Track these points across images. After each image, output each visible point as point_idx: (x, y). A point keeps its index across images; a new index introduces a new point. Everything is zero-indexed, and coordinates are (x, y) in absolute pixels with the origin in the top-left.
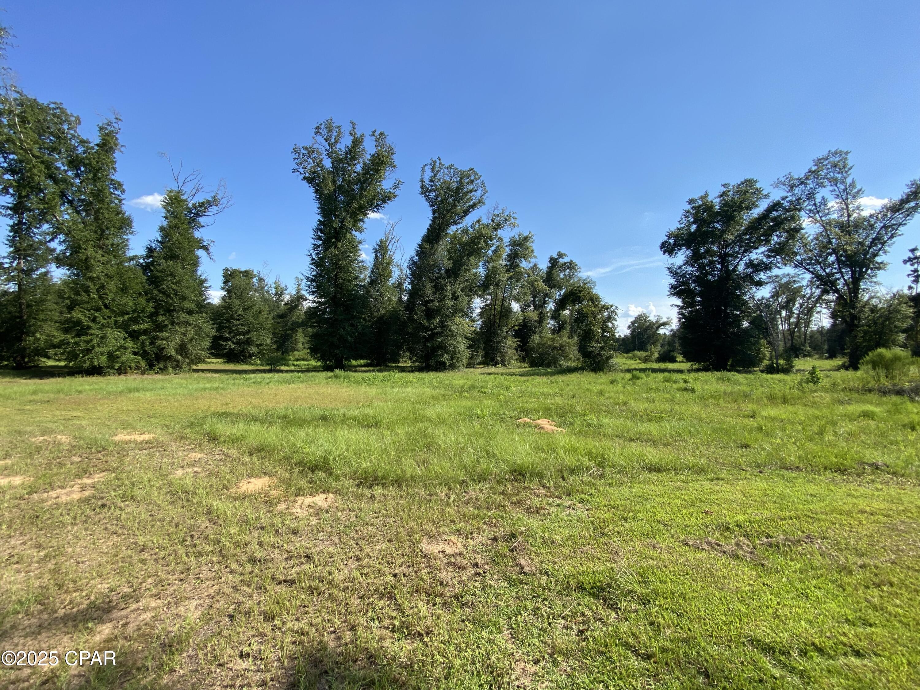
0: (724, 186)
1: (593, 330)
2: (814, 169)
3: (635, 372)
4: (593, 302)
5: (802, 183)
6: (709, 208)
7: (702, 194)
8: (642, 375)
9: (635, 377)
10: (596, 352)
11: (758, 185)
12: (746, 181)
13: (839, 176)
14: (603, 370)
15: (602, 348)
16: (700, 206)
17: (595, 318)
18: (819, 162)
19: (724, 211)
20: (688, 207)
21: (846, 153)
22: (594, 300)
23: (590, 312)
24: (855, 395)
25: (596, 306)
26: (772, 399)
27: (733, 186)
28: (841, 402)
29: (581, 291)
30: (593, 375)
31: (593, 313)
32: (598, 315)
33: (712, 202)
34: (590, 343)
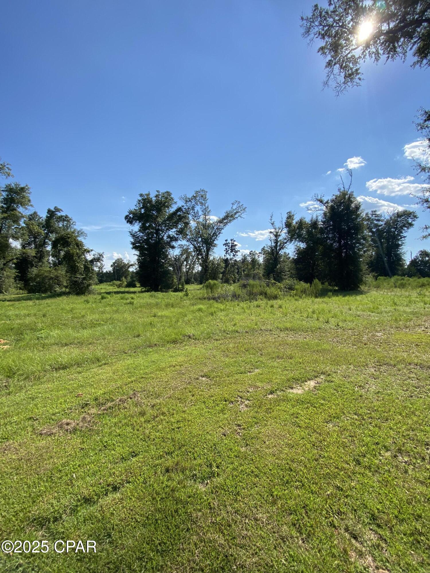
0: (157, 191)
1: (77, 266)
2: (195, 195)
3: (103, 294)
4: (78, 246)
5: (190, 201)
6: (150, 201)
7: (147, 193)
8: (109, 296)
9: (103, 298)
10: (80, 281)
11: (172, 196)
12: (167, 192)
13: (203, 202)
14: (84, 293)
15: (84, 279)
16: (145, 199)
17: (79, 257)
18: (197, 192)
19: (157, 205)
20: (140, 198)
21: (206, 192)
22: (79, 245)
23: (75, 253)
24: (199, 301)
25: (79, 249)
26: (167, 306)
27: (162, 193)
28: (193, 305)
29: (69, 238)
30: (75, 297)
31: (77, 254)
32: (81, 256)
33: (151, 199)
34: (76, 275)
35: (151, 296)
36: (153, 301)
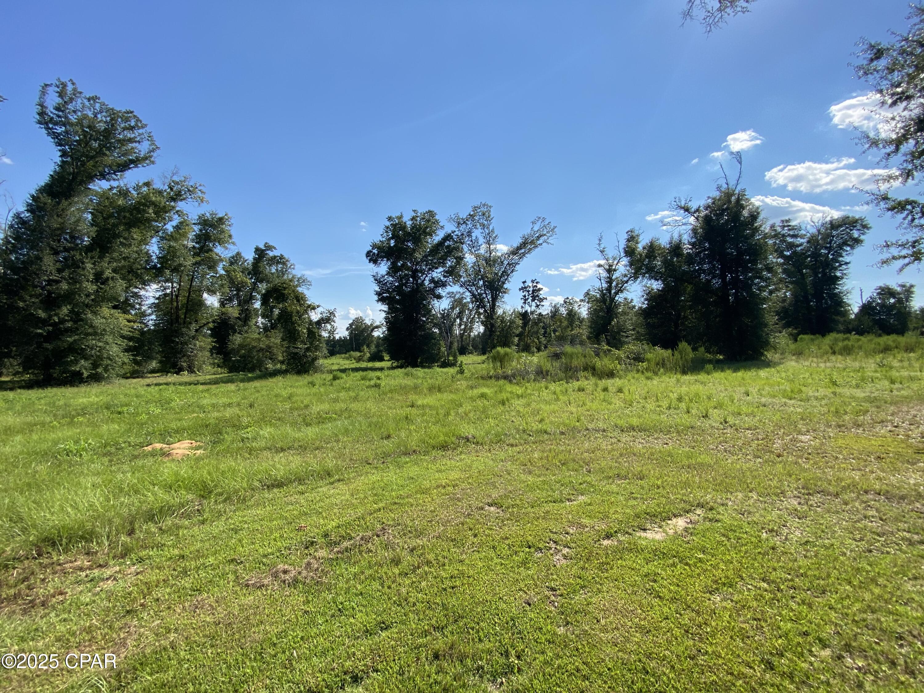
0: (414, 211)
1: (298, 330)
2: (472, 213)
3: (335, 373)
4: (298, 301)
5: (464, 222)
6: (403, 227)
7: (398, 214)
8: (344, 375)
9: (335, 378)
10: (301, 353)
11: (437, 217)
12: (430, 211)
13: (486, 223)
14: (308, 371)
15: (308, 349)
16: (396, 224)
17: (300, 317)
18: (475, 208)
19: (413, 233)
20: (388, 224)
21: (490, 207)
22: (299, 299)
23: (295, 311)
24: (481, 381)
25: (301, 305)
26: (432, 389)
27: (421, 213)
28: (472, 388)
29: (285, 288)
30: (295, 377)
31: (298, 312)
32: (303, 315)
33: (405, 223)
34: (295, 344)
35: (407, 374)
36: (409, 382)
